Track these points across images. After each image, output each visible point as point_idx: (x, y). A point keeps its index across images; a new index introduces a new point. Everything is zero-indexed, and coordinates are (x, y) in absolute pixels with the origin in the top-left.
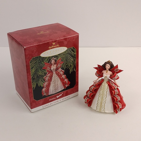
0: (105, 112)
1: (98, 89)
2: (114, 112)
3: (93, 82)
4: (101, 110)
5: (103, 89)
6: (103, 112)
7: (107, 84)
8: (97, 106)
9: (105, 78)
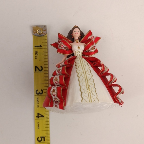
4: (92, 99)
8: (80, 93)
9: (77, 52)
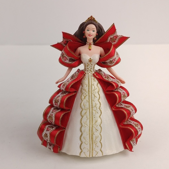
0: (104, 155)
1: (74, 96)
2: (125, 147)
3: (57, 83)
4: (94, 152)
5: (87, 94)
6: (100, 154)
7: (95, 79)
8: (80, 143)
9: (88, 66)
